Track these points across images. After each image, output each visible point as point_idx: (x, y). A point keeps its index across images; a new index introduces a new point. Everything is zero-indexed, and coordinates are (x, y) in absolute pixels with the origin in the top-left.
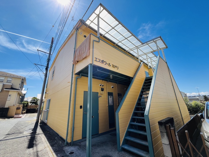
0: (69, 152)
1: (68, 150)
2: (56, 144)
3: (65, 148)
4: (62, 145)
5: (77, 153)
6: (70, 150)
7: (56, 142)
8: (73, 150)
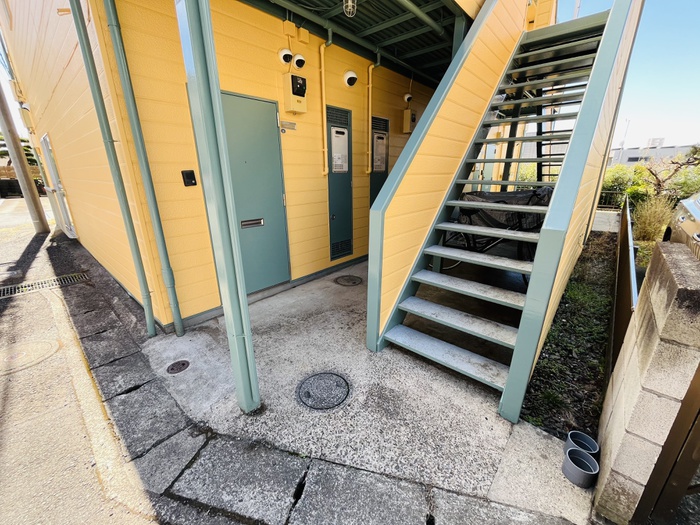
0: (169, 364)
1: (164, 356)
2: (113, 328)
3: (151, 347)
4: (139, 331)
5: (200, 364)
6: (172, 354)
7: (115, 318)
8: (184, 354)
